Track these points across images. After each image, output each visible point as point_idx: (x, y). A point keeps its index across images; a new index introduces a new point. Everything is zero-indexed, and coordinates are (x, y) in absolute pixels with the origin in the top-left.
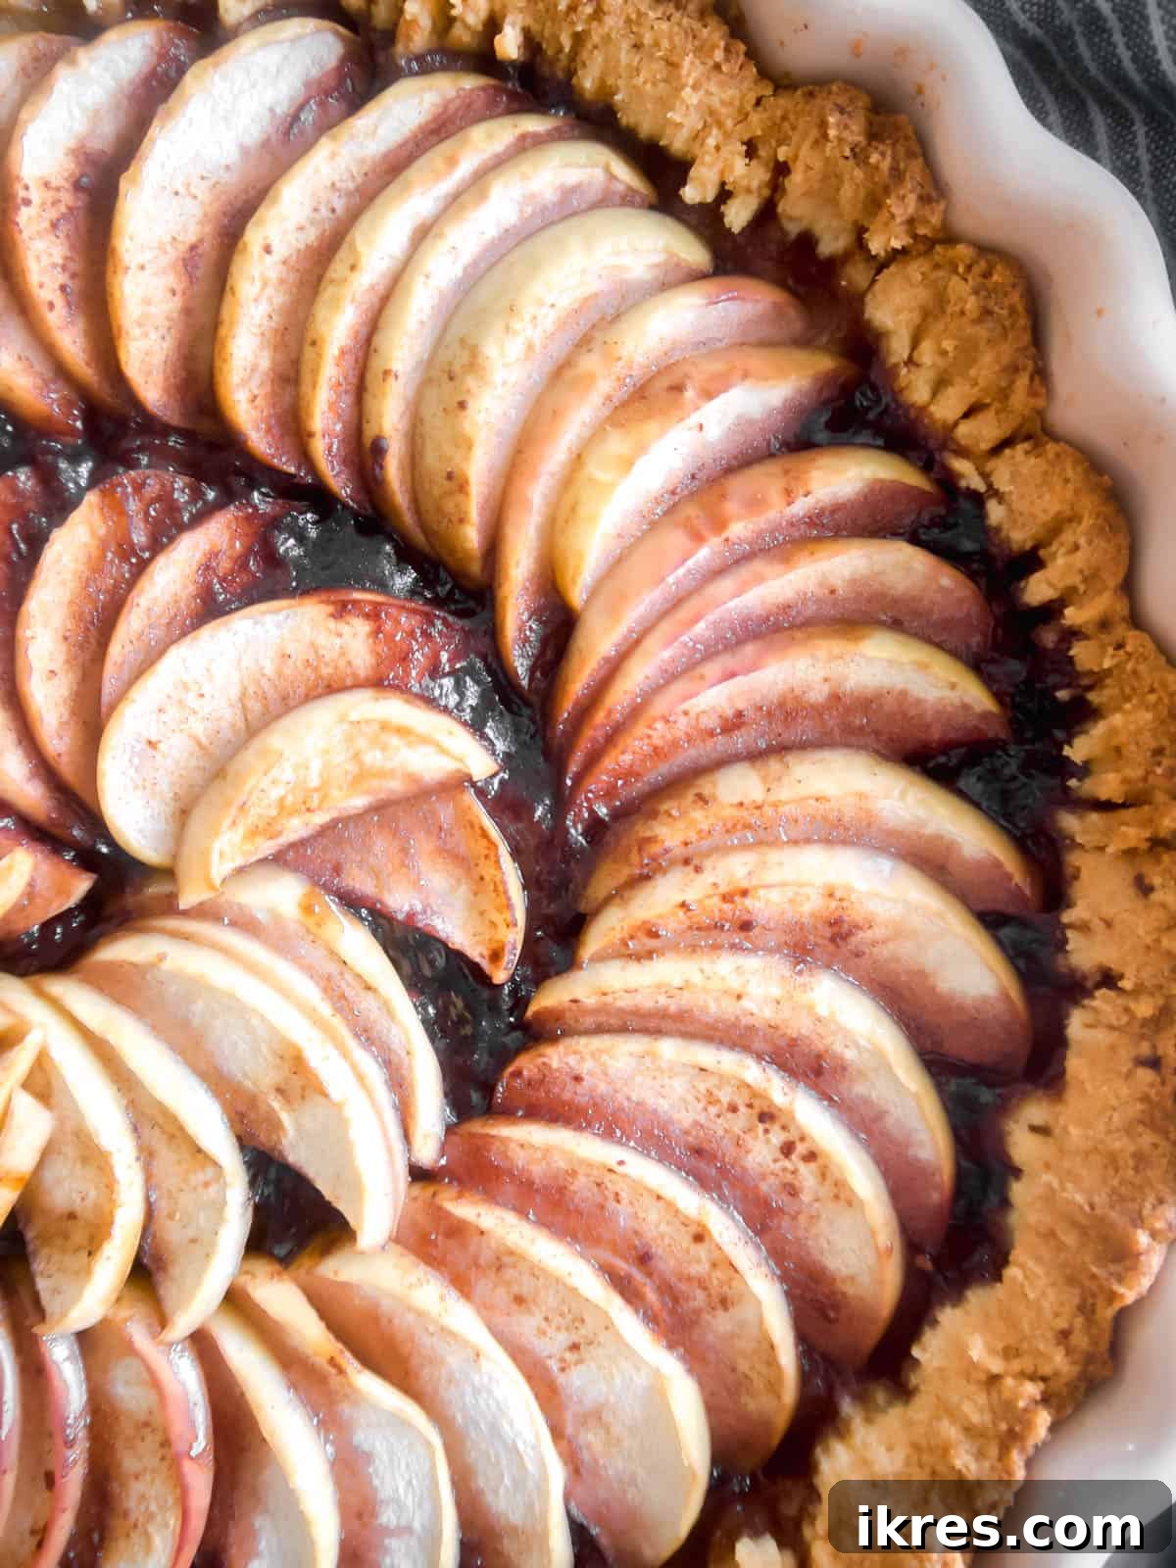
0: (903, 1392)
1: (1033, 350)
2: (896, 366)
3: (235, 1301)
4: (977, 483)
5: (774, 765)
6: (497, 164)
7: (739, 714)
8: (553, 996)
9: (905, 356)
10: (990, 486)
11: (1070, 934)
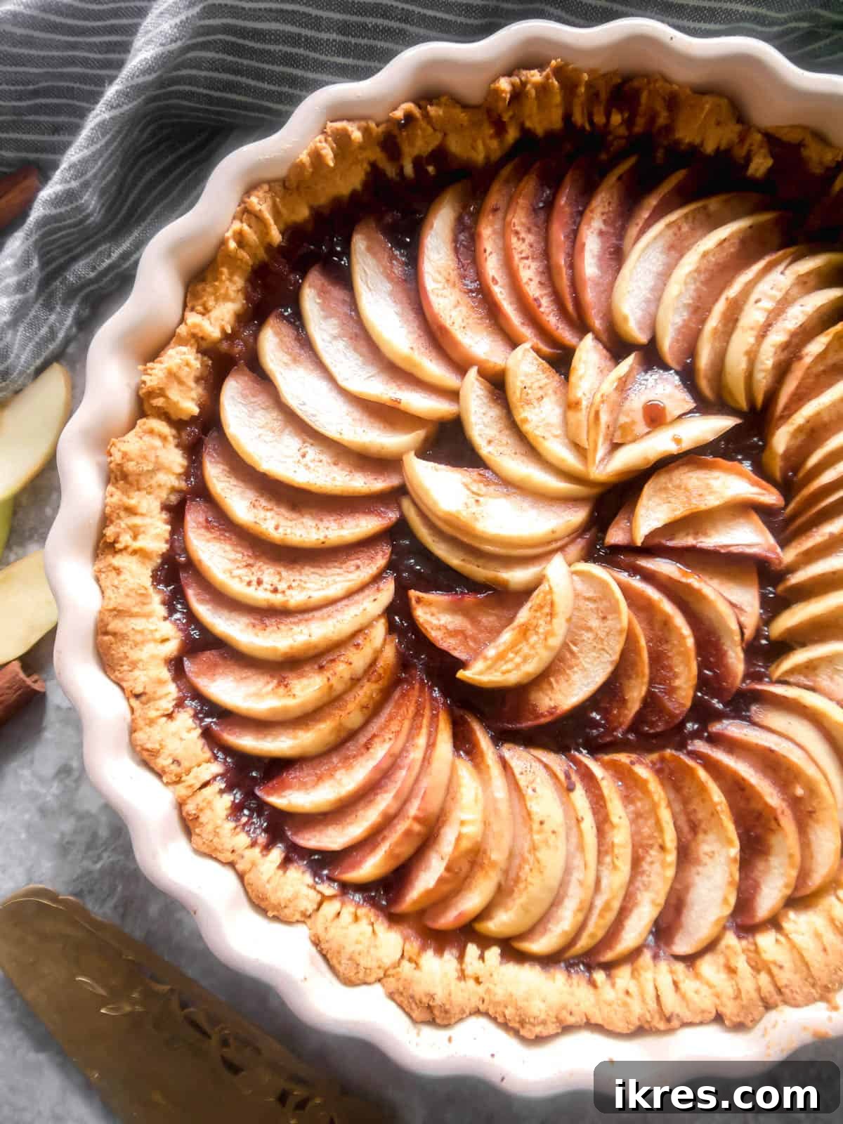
0: (166, 507)
1: (324, 952)
2: (377, 920)
3: (453, 395)
4: (320, 887)
5: (343, 734)
6: (582, 927)
7: (368, 749)
8: (387, 591)
9: (375, 926)
10: (315, 889)
11: (194, 726)
